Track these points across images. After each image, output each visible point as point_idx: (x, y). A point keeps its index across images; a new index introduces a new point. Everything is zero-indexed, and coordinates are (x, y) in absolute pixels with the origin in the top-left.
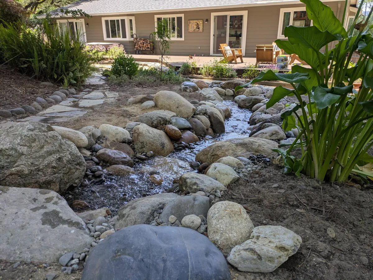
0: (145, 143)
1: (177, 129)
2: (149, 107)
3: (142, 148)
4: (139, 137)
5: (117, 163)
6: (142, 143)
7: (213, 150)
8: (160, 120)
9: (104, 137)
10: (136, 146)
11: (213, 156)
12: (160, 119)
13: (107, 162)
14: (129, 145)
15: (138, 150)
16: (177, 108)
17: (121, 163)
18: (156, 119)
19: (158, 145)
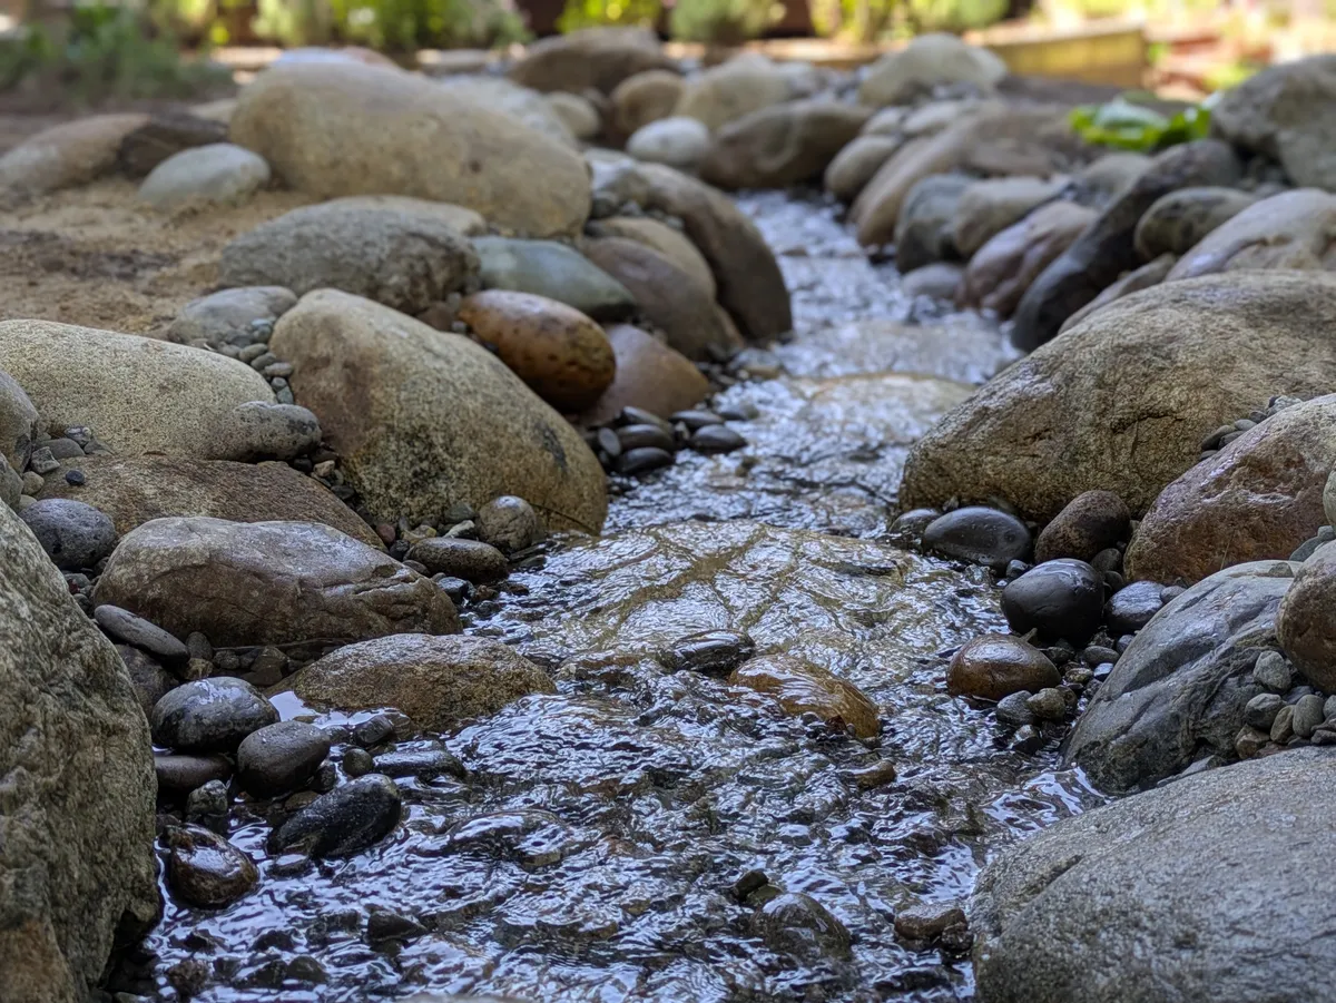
0: (438, 439)
1: (576, 315)
2: (230, 188)
3: (420, 481)
4: (376, 393)
5: (348, 624)
6: (412, 437)
7: (1100, 383)
8: (422, 258)
9: (57, 432)
10: (369, 477)
11: (1120, 427)
12: (419, 247)
13: (254, 636)
14: (308, 471)
15: (395, 504)
16: (476, 167)
17: (381, 621)
18: (396, 256)
19: (526, 440)
